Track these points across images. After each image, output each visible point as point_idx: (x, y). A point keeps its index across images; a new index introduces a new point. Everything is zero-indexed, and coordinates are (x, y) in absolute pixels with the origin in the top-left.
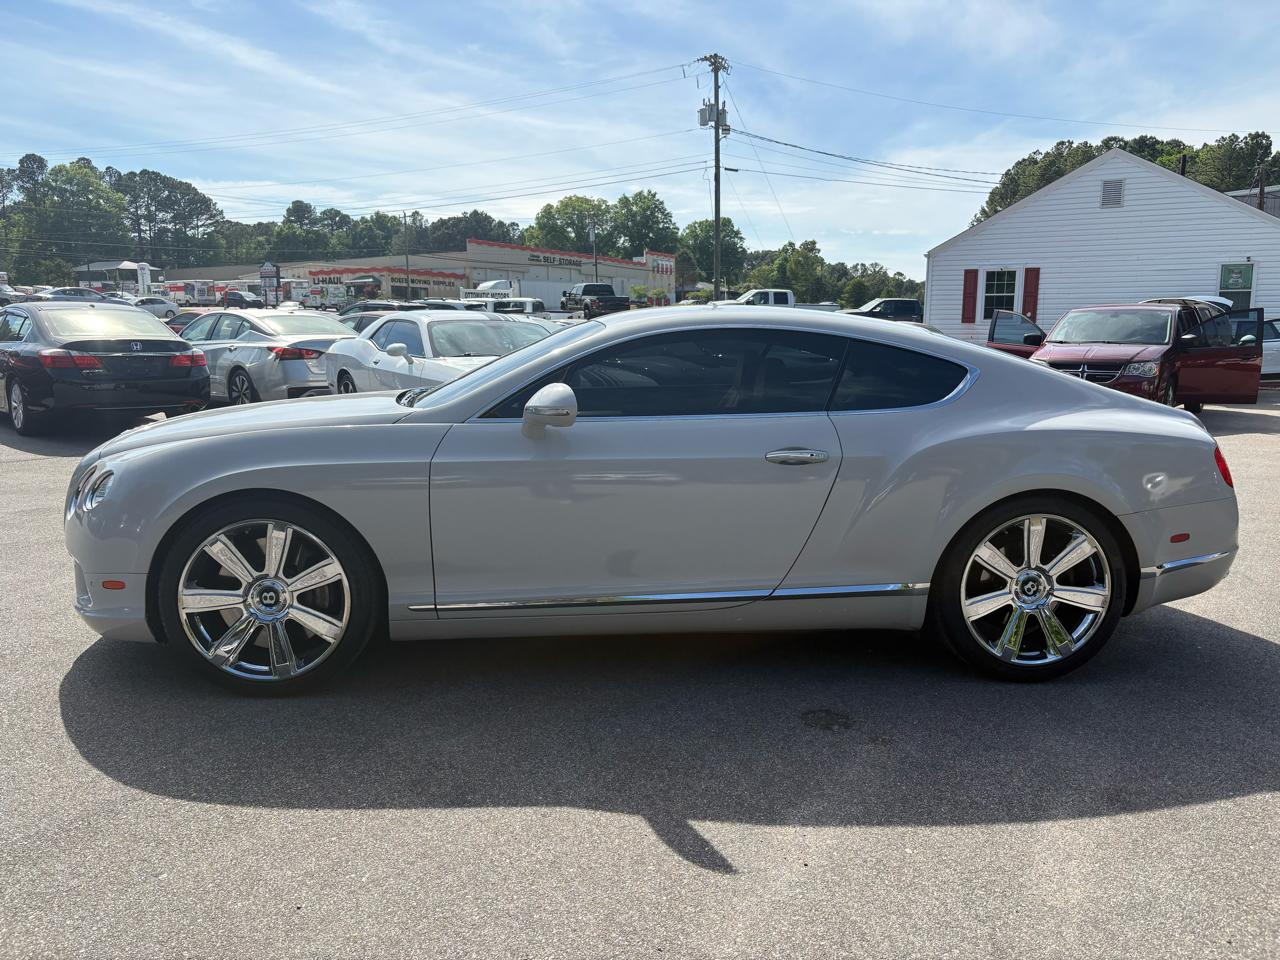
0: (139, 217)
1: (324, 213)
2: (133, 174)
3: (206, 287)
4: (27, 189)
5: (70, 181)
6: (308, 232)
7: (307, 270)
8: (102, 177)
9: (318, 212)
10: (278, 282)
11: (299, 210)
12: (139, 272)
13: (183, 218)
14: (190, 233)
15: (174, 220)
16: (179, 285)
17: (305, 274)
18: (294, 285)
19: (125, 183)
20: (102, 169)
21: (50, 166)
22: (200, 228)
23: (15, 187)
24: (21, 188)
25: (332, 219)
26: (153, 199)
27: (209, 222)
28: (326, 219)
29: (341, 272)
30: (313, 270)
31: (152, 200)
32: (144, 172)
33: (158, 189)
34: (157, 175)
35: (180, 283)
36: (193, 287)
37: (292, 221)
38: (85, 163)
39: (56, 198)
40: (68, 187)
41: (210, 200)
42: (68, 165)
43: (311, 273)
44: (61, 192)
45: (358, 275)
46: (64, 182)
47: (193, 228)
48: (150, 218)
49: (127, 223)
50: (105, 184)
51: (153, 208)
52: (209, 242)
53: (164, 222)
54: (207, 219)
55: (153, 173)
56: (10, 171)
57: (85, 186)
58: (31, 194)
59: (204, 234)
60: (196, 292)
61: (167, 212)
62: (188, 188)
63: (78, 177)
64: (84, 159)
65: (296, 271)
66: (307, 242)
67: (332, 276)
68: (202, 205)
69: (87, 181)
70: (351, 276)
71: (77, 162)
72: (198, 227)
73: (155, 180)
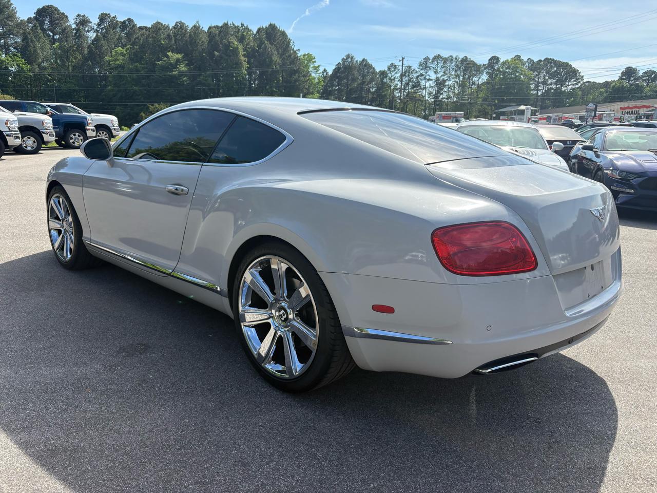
0: (538, 82)
1: (645, 73)
2: (540, 61)
3: (557, 117)
4: (490, 73)
5: (508, 68)
6: (632, 85)
7: (619, 107)
8: (523, 64)
9: (641, 73)
10: (595, 114)
11: (629, 72)
12: (526, 111)
13: (561, 82)
14: (563, 89)
15: (556, 84)
16: (544, 117)
17: (618, 109)
18: (605, 115)
19: (535, 66)
20: (525, 60)
21: (502, 60)
22: (569, 87)
23: (485, 73)
24: (487, 73)
25: (650, 76)
26: (547, 72)
27: (575, 82)
28: (646, 77)
29: (640, 108)
30: (623, 107)
31: (547, 74)
32: (546, 59)
33: (551, 68)
34: (552, 60)
35: (545, 116)
36: (551, 118)
37: (623, 79)
38: (518, 58)
39: (501, 76)
40: (507, 71)
41: (578, 71)
42: (510, 60)
43: (621, 108)
44: (504, 73)
45: (651, 109)
46: (506, 68)
47: (566, 87)
48: (545, 83)
49: (532, 87)
50: (525, 68)
51: (547, 78)
52: (572, 94)
53: (551, 84)
54: (574, 81)
55: (551, 59)
56: (484, 65)
57: (515, 69)
58: (490, 75)
59: (571, 89)
60: (552, 120)
61: (554, 79)
62: (567, 65)
63: (513, 65)
64: (518, 56)
65: (612, 108)
66: (629, 90)
67: (634, 110)
68: (573, 73)
69: (517, 67)
70: (646, 109)
71: (514, 58)
72: (568, 85)
73: (551, 63)
